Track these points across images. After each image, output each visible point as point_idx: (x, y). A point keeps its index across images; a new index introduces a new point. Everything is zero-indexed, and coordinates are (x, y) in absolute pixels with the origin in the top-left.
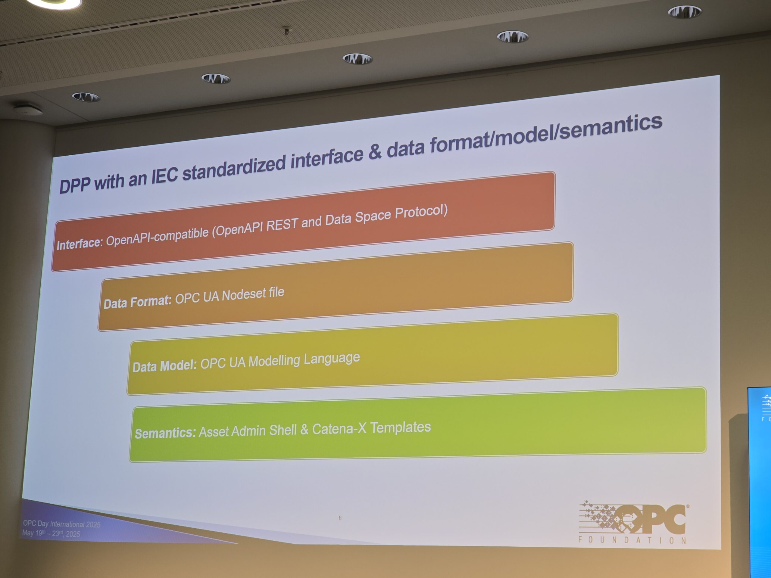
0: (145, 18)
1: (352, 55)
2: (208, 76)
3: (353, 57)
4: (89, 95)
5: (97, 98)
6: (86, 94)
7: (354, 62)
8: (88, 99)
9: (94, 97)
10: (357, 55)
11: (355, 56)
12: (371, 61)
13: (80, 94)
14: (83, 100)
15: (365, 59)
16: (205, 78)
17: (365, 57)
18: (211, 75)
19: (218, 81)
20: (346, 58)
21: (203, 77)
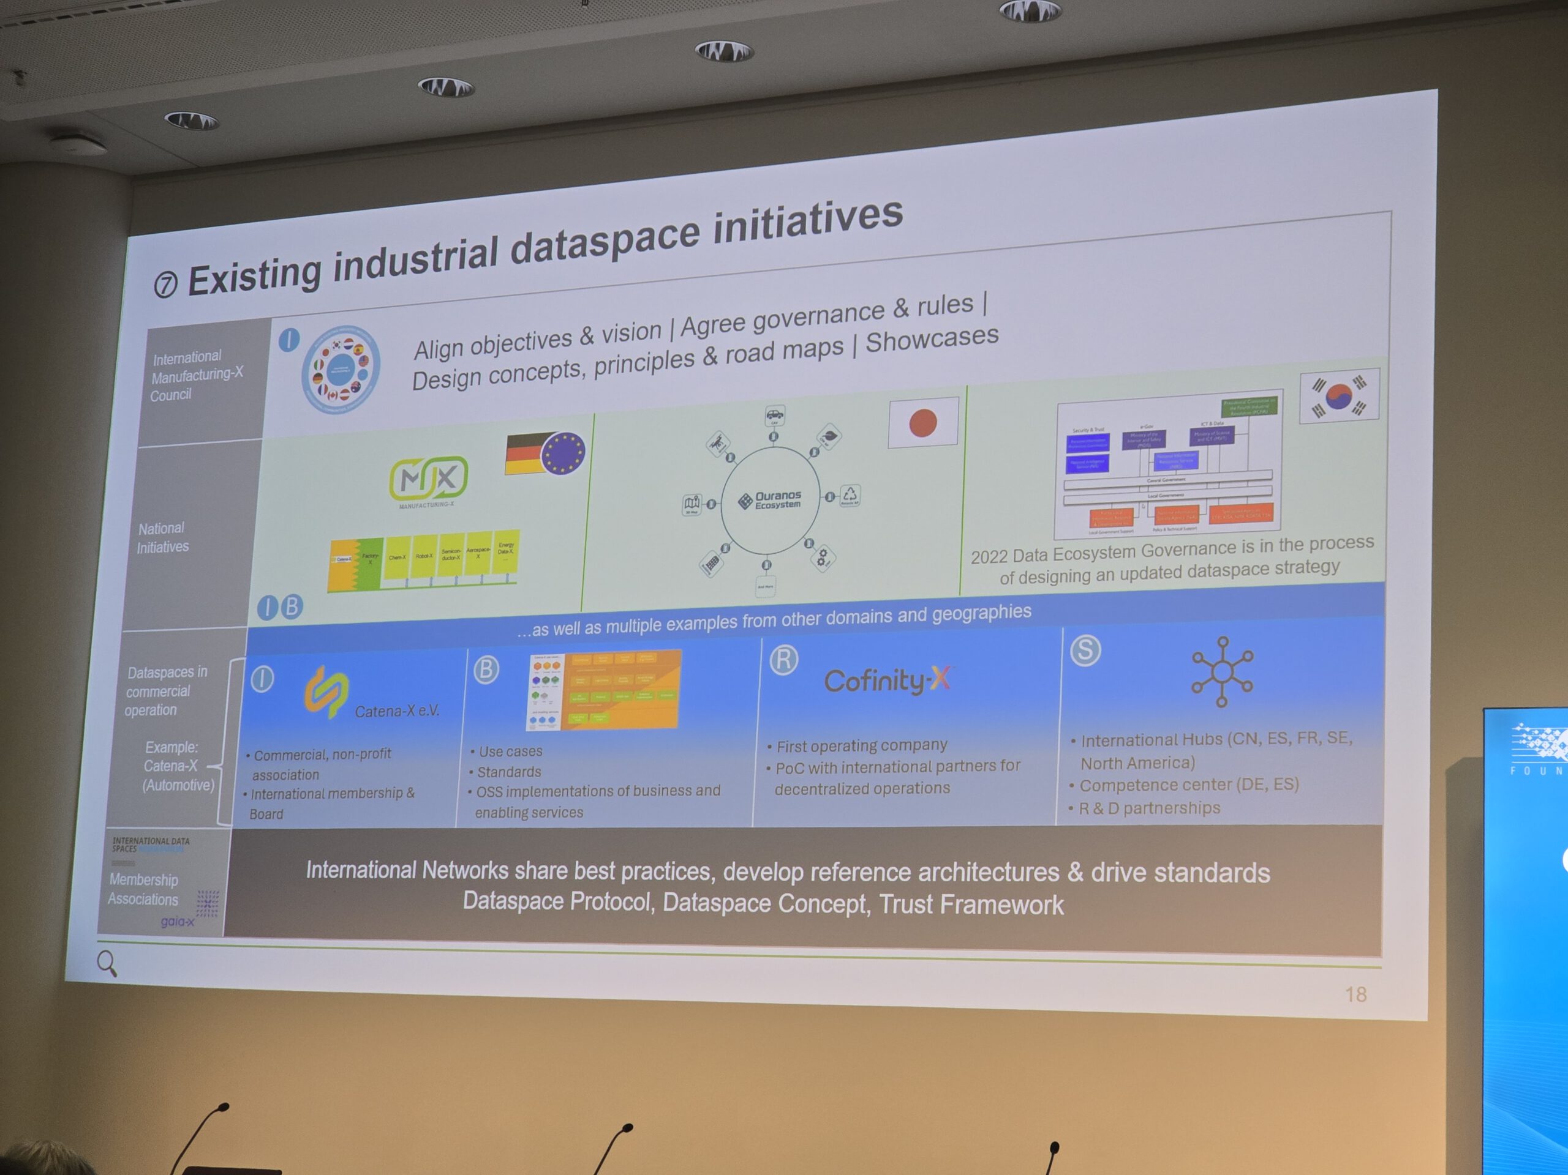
1: (713, 44)
2: (431, 82)
3: (717, 47)
4: (197, 118)
5: (213, 123)
6: (193, 114)
7: (718, 58)
8: (195, 124)
9: (207, 121)
10: (723, 44)
12: (750, 55)
13: (179, 114)
14: (186, 127)
15: (739, 52)
16: (424, 85)
17: (737, 47)
18: (435, 80)
19: (450, 91)
20: (702, 49)
21: (420, 84)
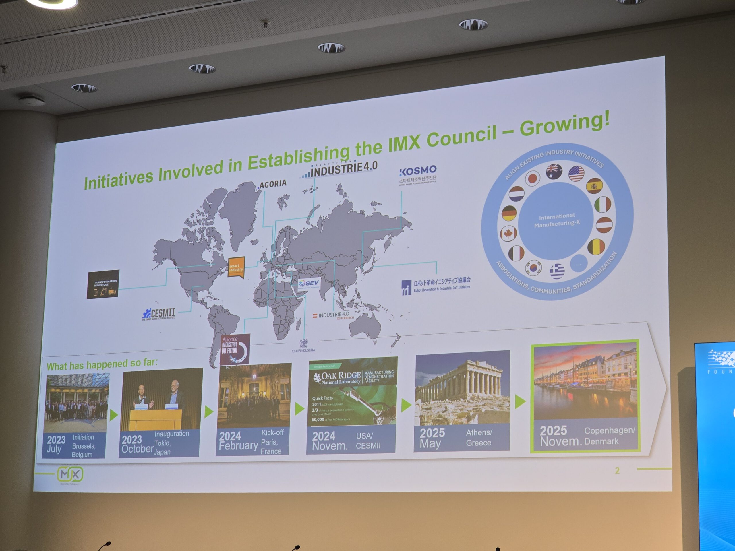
0: (136, 15)
2: (195, 66)
3: (327, 46)
4: (87, 87)
5: (94, 89)
6: (85, 85)
7: (328, 51)
8: (86, 90)
9: (91, 88)
10: (330, 44)
11: (328, 45)
12: (344, 49)
13: (78, 85)
14: (82, 91)
15: (338, 48)
16: (192, 68)
17: (338, 46)
18: (197, 66)
19: (204, 71)
20: (321, 47)
21: (190, 68)
